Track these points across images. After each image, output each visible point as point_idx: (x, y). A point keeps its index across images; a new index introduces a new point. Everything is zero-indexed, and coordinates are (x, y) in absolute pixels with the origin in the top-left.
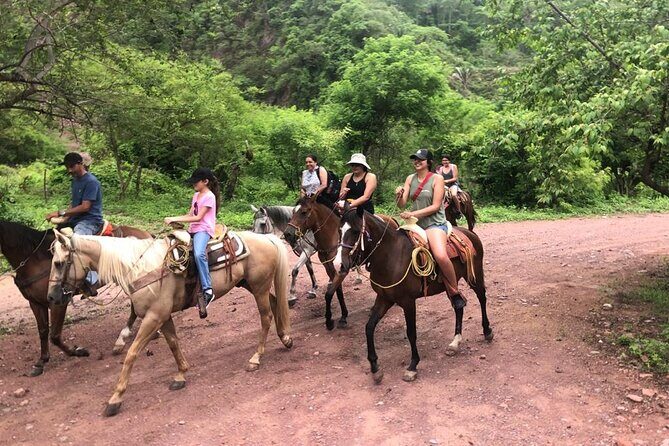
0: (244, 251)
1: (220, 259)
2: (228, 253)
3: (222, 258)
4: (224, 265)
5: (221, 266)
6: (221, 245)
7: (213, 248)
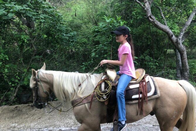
0: (155, 93)
1: (134, 97)
2: (141, 93)
3: (137, 96)
4: (137, 101)
5: (134, 102)
6: (137, 86)
7: (131, 87)
